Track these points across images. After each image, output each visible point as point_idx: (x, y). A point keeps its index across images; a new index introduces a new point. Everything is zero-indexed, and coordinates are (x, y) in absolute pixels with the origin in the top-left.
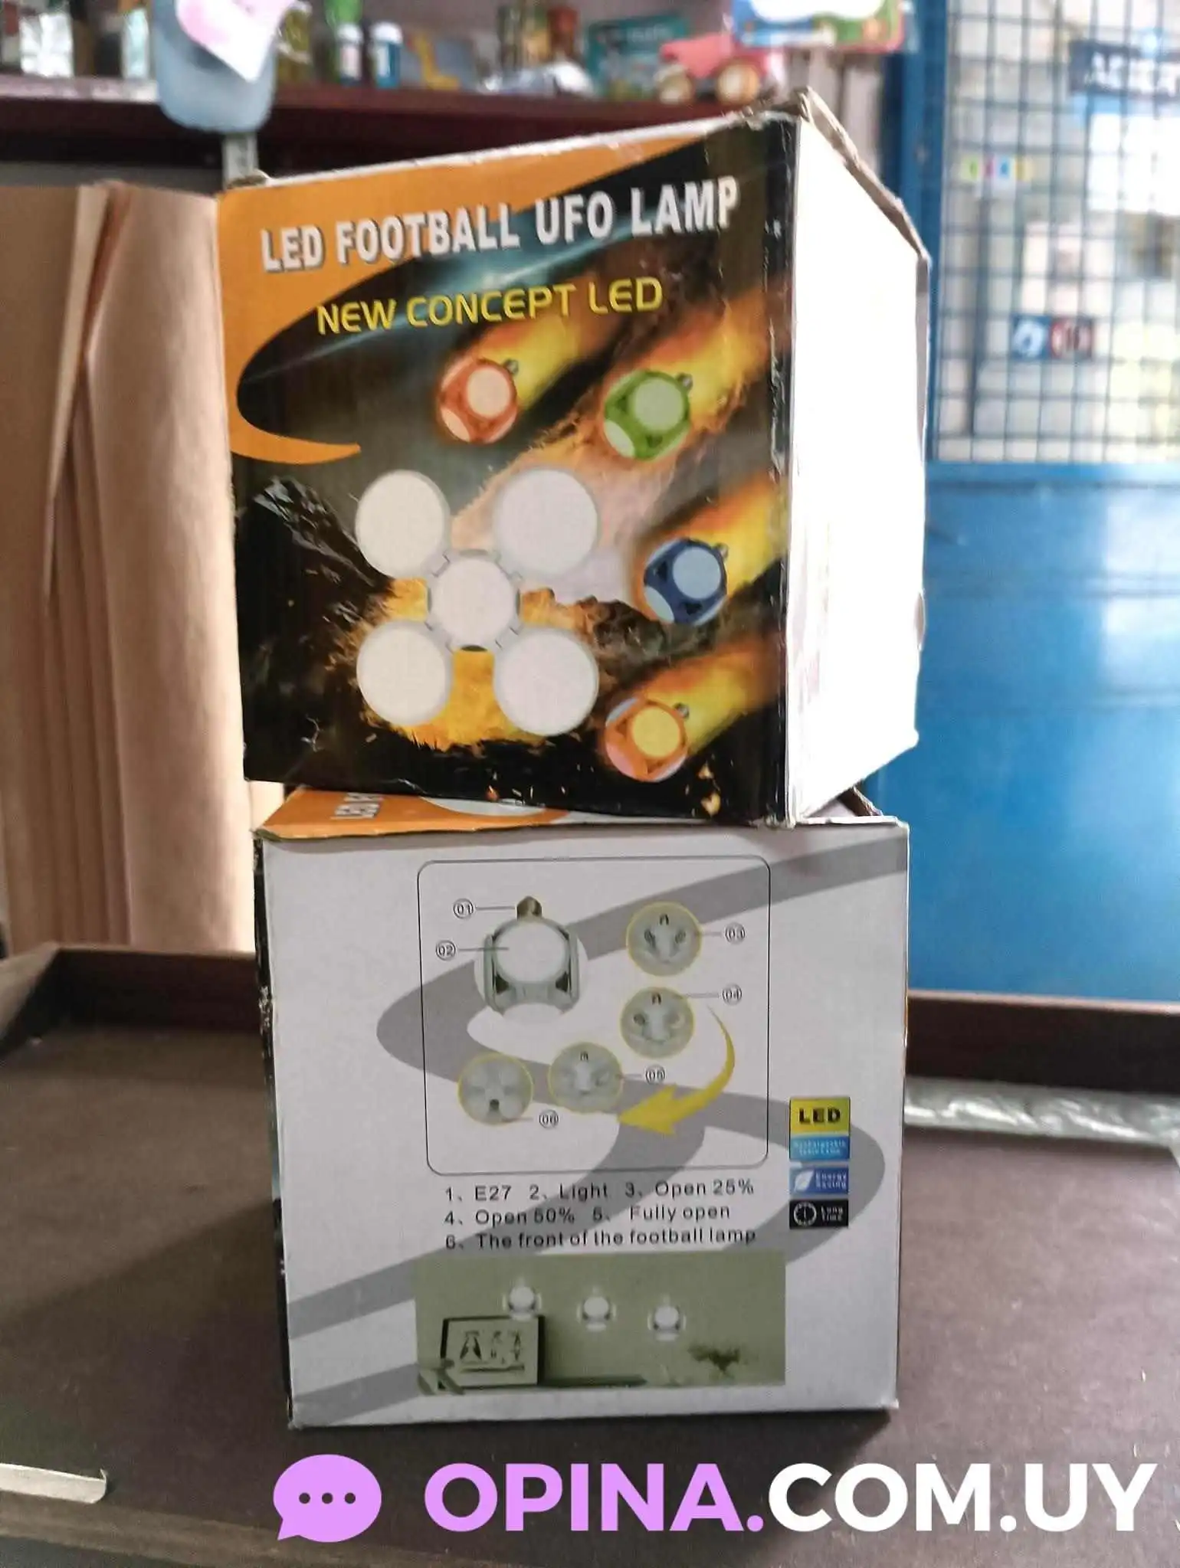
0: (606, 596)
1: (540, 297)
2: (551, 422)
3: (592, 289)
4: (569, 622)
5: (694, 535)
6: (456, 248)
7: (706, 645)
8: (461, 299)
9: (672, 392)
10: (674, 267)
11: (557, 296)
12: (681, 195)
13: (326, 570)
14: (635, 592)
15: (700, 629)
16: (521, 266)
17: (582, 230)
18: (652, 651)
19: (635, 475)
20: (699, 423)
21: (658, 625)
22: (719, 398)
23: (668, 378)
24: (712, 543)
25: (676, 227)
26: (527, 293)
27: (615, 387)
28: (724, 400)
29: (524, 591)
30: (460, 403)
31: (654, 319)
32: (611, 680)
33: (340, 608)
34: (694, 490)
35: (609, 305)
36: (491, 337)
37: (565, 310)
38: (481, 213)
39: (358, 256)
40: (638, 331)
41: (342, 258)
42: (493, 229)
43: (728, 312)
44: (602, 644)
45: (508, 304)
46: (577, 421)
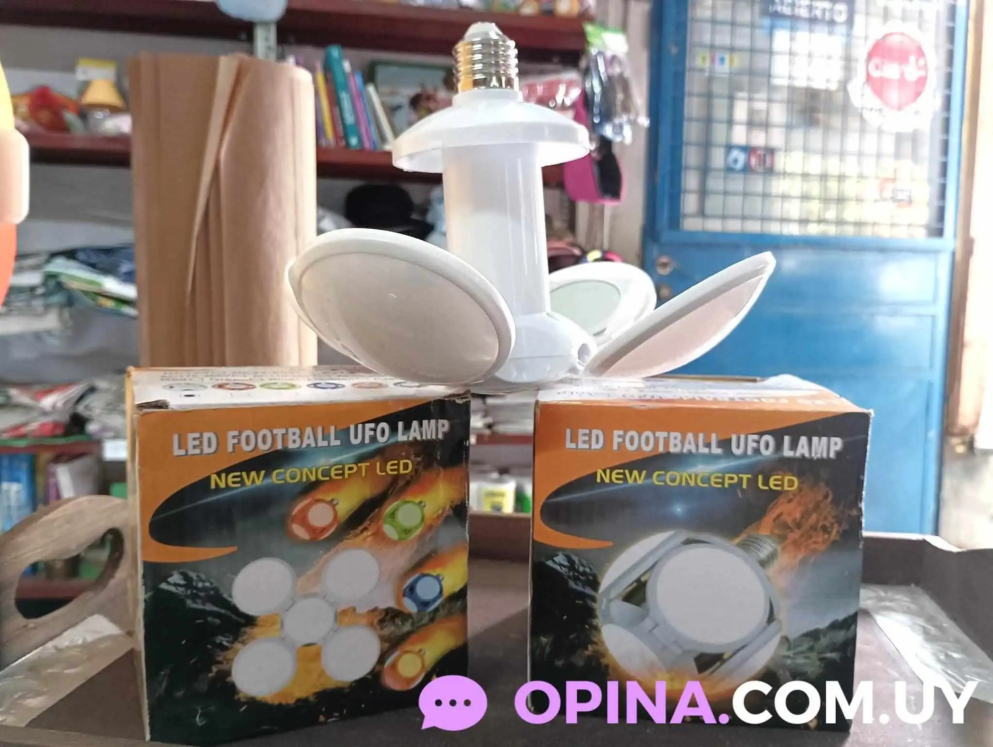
0: (383, 606)
1: (350, 469)
2: (355, 527)
3: (378, 464)
4: (364, 621)
5: (426, 572)
6: (304, 446)
7: (432, 620)
8: (305, 470)
9: (417, 509)
10: (417, 455)
11: (360, 469)
12: (421, 425)
13: (210, 619)
14: (399, 602)
15: (430, 613)
16: (341, 454)
17: (373, 439)
18: (407, 627)
19: (398, 548)
20: (428, 522)
21: (409, 616)
22: (438, 510)
23: (414, 503)
24: (435, 574)
25: (419, 438)
26: (344, 466)
27: (388, 509)
28: (440, 512)
29: (339, 610)
30: (304, 522)
31: (408, 478)
32: (387, 645)
33: (220, 639)
34: (426, 551)
35: (386, 471)
36: (322, 488)
37: (364, 474)
38: (320, 430)
39: (241, 448)
40: (401, 483)
41: (230, 449)
42: (326, 437)
43: (442, 475)
44: (382, 629)
45: (333, 473)
46: (369, 525)
